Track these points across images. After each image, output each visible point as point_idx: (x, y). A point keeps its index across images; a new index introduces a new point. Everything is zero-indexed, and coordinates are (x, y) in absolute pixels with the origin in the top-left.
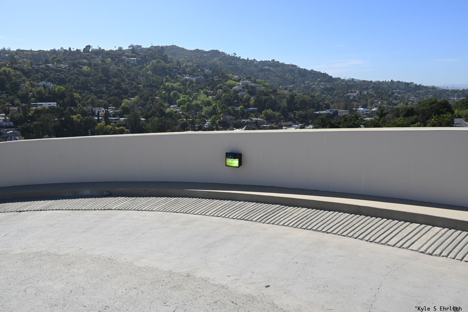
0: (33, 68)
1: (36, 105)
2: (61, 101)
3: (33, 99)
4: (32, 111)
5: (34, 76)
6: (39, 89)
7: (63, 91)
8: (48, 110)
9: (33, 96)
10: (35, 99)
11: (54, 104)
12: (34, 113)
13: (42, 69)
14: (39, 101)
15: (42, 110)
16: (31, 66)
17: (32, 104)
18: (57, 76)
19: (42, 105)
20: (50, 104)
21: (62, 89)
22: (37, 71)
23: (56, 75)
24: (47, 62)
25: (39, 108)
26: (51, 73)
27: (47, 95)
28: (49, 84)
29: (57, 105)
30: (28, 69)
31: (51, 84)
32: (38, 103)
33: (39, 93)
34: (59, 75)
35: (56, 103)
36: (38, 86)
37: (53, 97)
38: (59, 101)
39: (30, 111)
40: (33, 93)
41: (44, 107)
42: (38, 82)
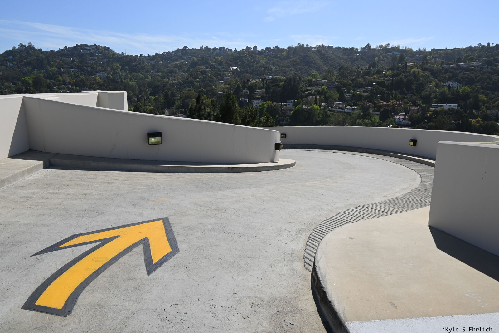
0: (443, 68)
1: (437, 106)
2: (463, 103)
3: (434, 100)
4: (431, 112)
5: (442, 76)
6: (443, 90)
7: (468, 92)
8: (446, 112)
9: (435, 97)
10: (437, 100)
11: (454, 106)
12: (432, 114)
13: (452, 68)
14: (440, 102)
15: (440, 111)
16: (441, 66)
17: (432, 104)
18: (466, 76)
19: (442, 106)
20: (451, 106)
21: (467, 89)
22: (446, 71)
23: (466, 74)
24: (459, 60)
25: (439, 109)
26: (460, 73)
27: (449, 96)
28: (455, 84)
29: (458, 106)
30: (438, 69)
31: (457, 84)
32: (439, 104)
33: (443, 94)
34: (468, 75)
35: (457, 105)
36: (443, 86)
37: (456, 98)
38: (461, 103)
39: (428, 112)
40: (436, 94)
41: (443, 109)
42: (444, 83)
